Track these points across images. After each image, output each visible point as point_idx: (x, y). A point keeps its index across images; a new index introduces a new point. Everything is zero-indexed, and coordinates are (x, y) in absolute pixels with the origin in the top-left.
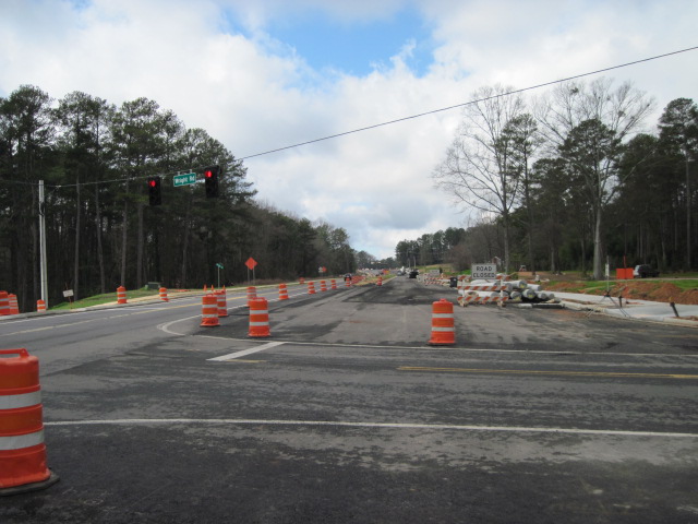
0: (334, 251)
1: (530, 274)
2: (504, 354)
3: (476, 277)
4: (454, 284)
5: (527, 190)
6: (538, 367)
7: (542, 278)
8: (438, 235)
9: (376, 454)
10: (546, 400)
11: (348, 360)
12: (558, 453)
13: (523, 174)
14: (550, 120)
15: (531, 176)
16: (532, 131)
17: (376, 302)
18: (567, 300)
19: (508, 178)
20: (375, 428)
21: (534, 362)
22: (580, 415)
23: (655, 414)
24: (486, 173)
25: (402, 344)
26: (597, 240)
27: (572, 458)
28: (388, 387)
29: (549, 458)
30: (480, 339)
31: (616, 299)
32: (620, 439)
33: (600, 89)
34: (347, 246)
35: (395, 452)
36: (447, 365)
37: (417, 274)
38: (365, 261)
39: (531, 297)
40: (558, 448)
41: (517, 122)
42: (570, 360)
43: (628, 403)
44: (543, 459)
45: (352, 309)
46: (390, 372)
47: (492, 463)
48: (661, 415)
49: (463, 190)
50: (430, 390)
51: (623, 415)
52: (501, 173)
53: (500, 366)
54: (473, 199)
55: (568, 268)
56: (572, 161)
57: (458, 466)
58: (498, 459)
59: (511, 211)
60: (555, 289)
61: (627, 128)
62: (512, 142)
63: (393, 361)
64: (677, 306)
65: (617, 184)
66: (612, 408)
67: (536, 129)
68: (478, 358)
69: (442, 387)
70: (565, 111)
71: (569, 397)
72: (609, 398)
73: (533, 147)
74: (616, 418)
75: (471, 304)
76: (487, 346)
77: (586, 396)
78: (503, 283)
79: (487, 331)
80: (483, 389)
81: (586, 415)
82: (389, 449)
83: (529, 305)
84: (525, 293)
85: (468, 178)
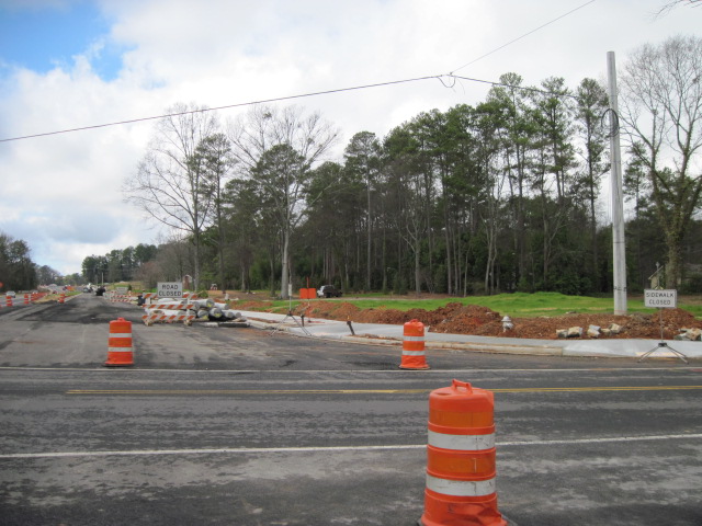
0: (13, 264)
1: (220, 293)
2: (183, 374)
3: (162, 295)
4: (141, 301)
5: (219, 210)
6: (215, 387)
7: (231, 296)
8: (128, 251)
9: (27, 488)
10: (218, 420)
11: (12, 384)
12: (223, 474)
13: (215, 193)
14: (243, 142)
15: (223, 195)
16: (225, 152)
17: (55, 321)
18: (253, 319)
19: (200, 196)
20: (30, 459)
21: (212, 382)
22: (249, 434)
23: (321, 429)
24: (178, 190)
25: (76, 365)
26: (285, 261)
27: (236, 478)
28: (51, 413)
29: (214, 479)
30: (161, 359)
31: (299, 318)
32: (285, 455)
33: (292, 116)
34: (28, 260)
35: (48, 485)
36: (122, 387)
37: (104, 291)
38: (48, 276)
39: (218, 315)
40: (224, 469)
41: (211, 141)
42: (248, 379)
43: (297, 419)
44: (208, 481)
45: (26, 328)
46: (57, 396)
47: (154, 490)
48: (326, 430)
49: (154, 206)
50: (98, 415)
51: (292, 432)
52: (193, 191)
53: (177, 386)
54: (163, 215)
55: (258, 287)
56: (264, 184)
57: (117, 495)
58: (161, 484)
59: (203, 229)
60: (243, 308)
61: (315, 155)
62: (205, 160)
63: (63, 384)
64: (353, 324)
65: (305, 208)
66: (282, 425)
67: (229, 150)
68: (156, 379)
69: (113, 411)
70: (258, 134)
71: (241, 415)
72: (280, 415)
73: (226, 167)
74: (284, 435)
75: (157, 322)
76: (167, 366)
77: (259, 415)
78: (189, 302)
79: (169, 350)
80: (156, 411)
81: (256, 433)
82: (42, 482)
83: (215, 324)
84: (212, 312)
85: (158, 194)
